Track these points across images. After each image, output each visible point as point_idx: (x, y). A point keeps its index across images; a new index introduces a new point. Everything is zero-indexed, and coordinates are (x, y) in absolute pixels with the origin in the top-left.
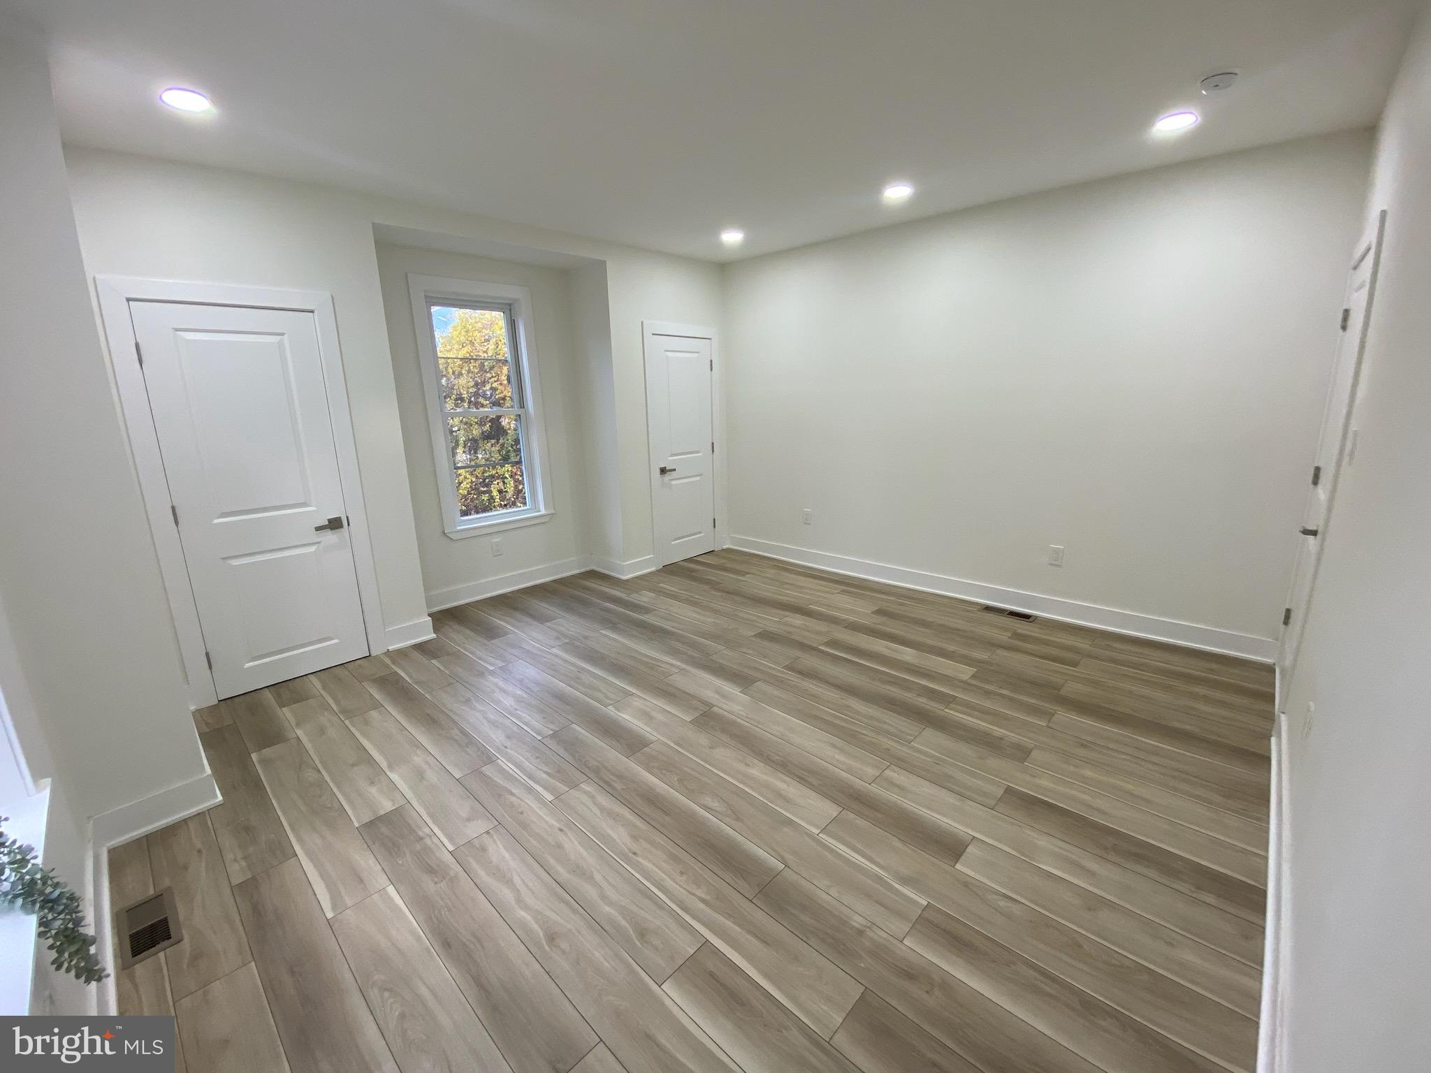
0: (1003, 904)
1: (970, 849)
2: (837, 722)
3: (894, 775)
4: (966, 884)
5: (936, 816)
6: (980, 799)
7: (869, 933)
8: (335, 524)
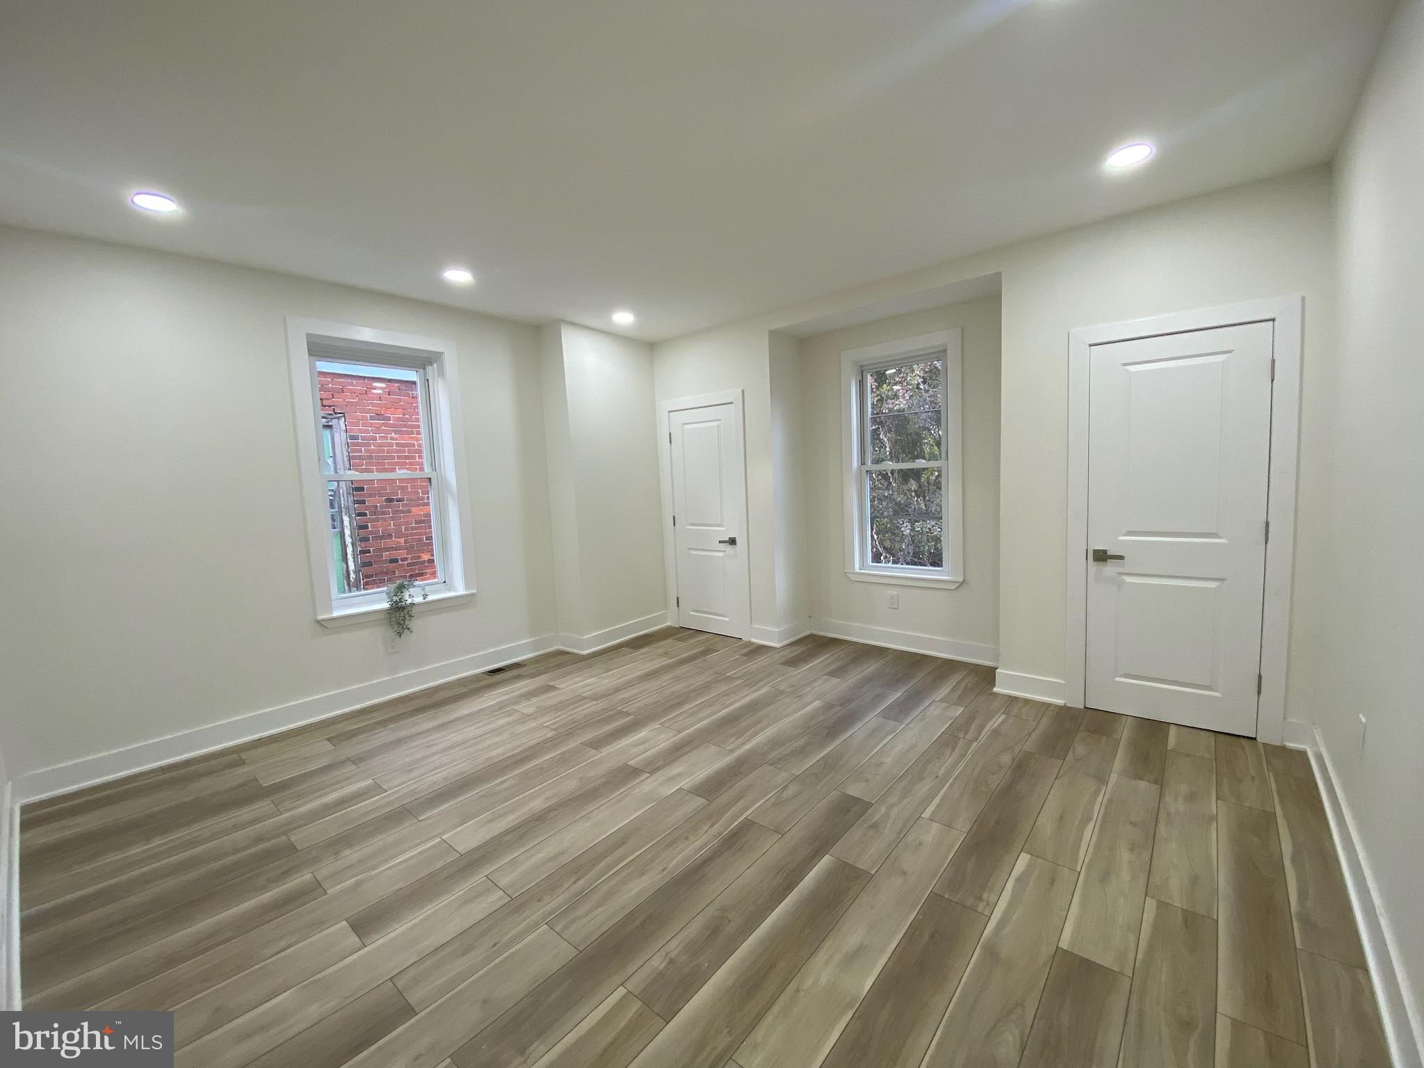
0: (283, 943)
1: (356, 939)
2: (609, 860)
3: (495, 899)
4: (320, 924)
5: (414, 921)
6: (413, 972)
7: (334, 857)
8: (732, 541)
